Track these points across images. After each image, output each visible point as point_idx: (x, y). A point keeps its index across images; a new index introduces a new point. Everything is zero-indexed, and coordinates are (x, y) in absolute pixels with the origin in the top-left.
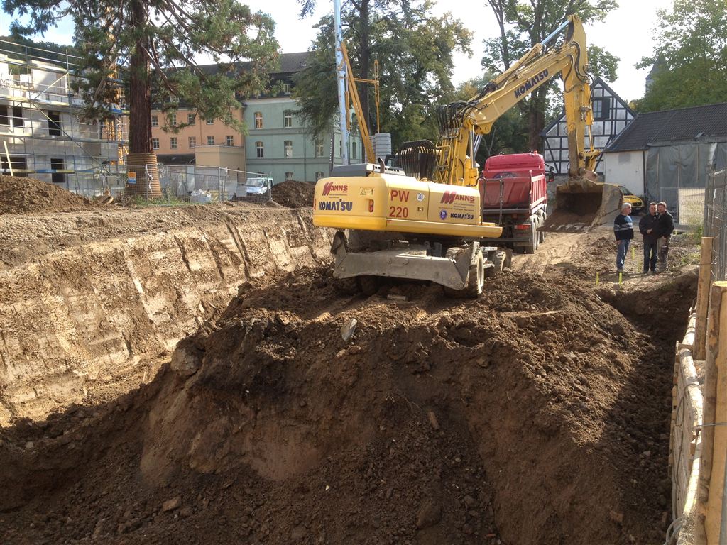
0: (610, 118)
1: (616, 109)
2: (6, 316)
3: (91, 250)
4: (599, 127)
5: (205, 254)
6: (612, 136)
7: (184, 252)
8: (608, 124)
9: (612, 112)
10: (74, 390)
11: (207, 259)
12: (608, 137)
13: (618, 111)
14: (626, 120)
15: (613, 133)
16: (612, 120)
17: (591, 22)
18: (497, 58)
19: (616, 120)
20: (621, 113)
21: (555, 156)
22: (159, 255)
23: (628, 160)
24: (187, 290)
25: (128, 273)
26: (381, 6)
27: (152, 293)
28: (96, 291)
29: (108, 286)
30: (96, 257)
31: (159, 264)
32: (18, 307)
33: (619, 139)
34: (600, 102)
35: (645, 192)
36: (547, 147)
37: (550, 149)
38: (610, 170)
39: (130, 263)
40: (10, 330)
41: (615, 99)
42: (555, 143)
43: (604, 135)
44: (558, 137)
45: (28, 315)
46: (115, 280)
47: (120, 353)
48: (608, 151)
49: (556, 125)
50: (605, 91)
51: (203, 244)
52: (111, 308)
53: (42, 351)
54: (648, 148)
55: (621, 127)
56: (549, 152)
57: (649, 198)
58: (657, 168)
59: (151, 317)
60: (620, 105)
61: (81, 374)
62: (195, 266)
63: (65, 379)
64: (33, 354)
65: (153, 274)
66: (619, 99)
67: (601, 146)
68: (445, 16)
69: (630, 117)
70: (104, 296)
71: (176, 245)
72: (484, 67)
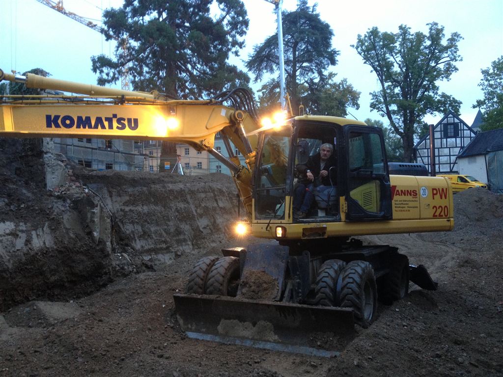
0: (460, 136)
1: (464, 130)
2: (134, 213)
3: (169, 187)
4: (453, 142)
5: (225, 198)
6: (462, 147)
7: (215, 196)
8: (458, 140)
9: (461, 132)
10: (171, 258)
11: (226, 202)
12: (460, 148)
13: (465, 131)
14: (471, 137)
15: (463, 146)
16: (461, 137)
17: (441, 79)
18: (380, 103)
19: (464, 137)
20: (467, 133)
21: (424, 161)
22: (203, 195)
23: (475, 162)
24: (218, 217)
25: (188, 203)
26: (303, 75)
27: (201, 216)
28: (173, 210)
29: (179, 208)
30: (171, 191)
31: (202, 200)
32: (139, 208)
33: (466, 150)
34: (452, 126)
35: (488, 181)
36: (418, 155)
37: (421, 157)
38: (463, 169)
39: (188, 197)
40: (136, 221)
41: (462, 124)
42: (424, 153)
43: (456, 147)
44: (426, 148)
45: (144, 214)
46: (182, 205)
47: (187, 246)
48: (460, 157)
49: (424, 141)
50: (455, 119)
51: (224, 193)
52: (181, 220)
53: (153, 234)
54: (488, 153)
55: (467, 142)
56: (420, 158)
57: (492, 185)
58: (495, 165)
59: (201, 230)
60: (465, 128)
61: (173, 250)
62: (221, 205)
63: (165, 251)
64: (148, 235)
65: (200, 205)
66: (465, 124)
67: (455, 154)
68: (342, 82)
69: (473, 135)
70: (177, 214)
71: (210, 191)
72: (372, 109)
